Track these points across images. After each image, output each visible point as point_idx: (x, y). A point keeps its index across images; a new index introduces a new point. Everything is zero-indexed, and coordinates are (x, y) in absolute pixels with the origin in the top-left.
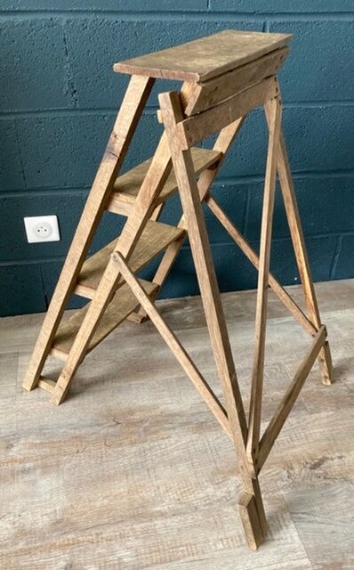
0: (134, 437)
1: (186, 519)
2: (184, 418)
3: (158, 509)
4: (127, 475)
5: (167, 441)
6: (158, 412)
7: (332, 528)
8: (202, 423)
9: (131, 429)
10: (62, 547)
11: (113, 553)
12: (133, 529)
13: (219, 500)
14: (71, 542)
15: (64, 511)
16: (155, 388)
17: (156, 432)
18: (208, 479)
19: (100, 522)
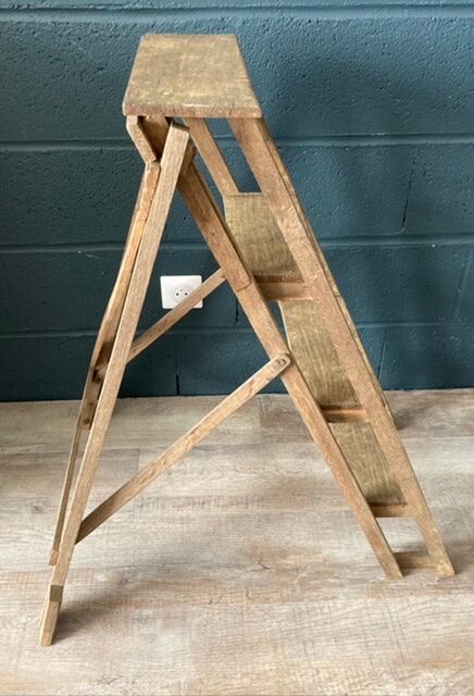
0: (286, 592)
2: (356, 573)
4: (275, 646)
5: (331, 603)
6: (319, 558)
9: (282, 579)
16: (315, 523)
17: (316, 588)
18: (387, 669)
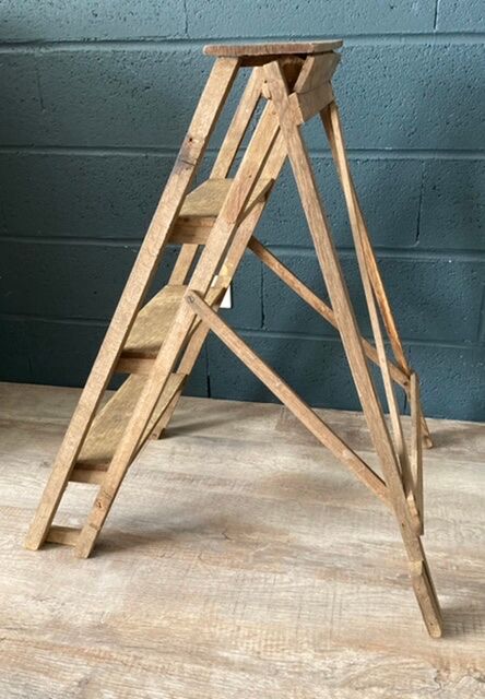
0: (238, 560)
1: (256, 681)
2: (315, 556)
3: (225, 654)
5: (278, 576)
6: (284, 539)
8: (337, 569)
9: (240, 550)
10: (89, 656)
11: (143, 686)
12: (182, 667)
13: (313, 673)
14: (102, 654)
15: (113, 617)
16: (293, 511)
17: (267, 562)
18: (311, 640)
19: (147, 644)
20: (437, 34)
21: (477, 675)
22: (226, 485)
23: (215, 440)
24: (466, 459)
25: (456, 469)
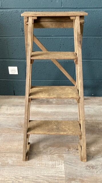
7: (77, 168)
19: (7, 152)
20: (62, 8)
21: (76, 149)
22: (20, 115)
23: (17, 105)
24: (72, 105)
25: (70, 107)
